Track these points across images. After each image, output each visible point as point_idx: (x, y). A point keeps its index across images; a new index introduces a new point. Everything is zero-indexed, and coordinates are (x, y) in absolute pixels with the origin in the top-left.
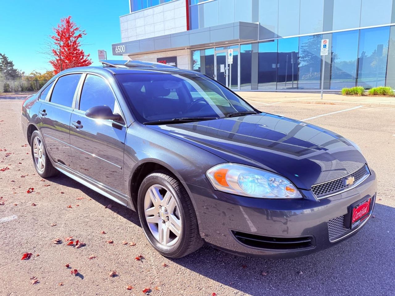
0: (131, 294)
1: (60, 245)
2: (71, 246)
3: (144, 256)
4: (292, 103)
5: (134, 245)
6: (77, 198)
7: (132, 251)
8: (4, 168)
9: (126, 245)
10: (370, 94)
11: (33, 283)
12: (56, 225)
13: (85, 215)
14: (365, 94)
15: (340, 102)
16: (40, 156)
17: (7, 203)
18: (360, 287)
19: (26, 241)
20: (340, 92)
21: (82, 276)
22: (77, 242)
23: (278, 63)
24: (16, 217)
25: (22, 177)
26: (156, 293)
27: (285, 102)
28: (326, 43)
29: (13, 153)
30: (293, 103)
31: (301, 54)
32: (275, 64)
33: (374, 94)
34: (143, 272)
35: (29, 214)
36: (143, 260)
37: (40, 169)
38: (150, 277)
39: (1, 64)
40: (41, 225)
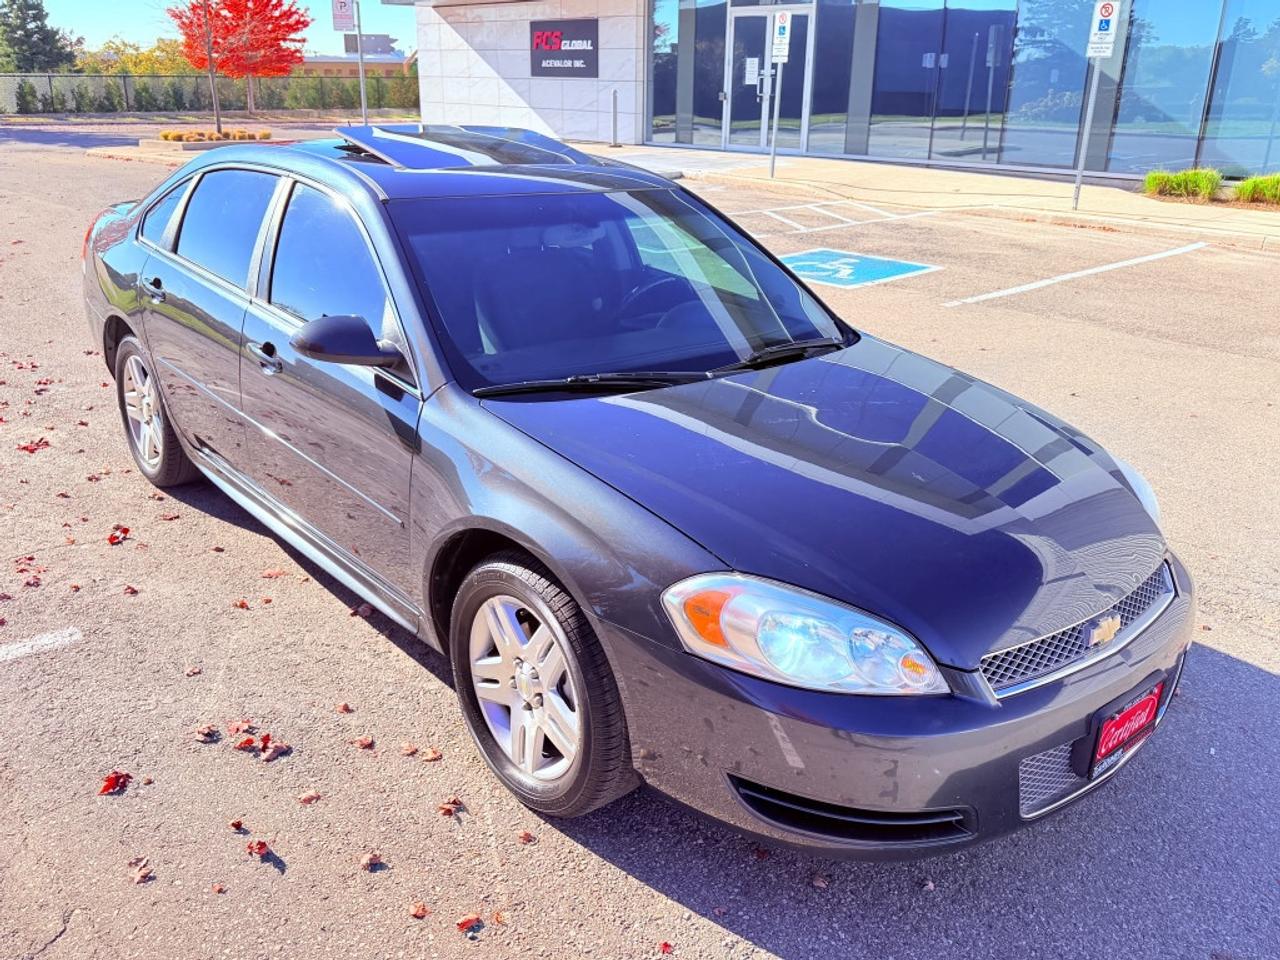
0: (423, 933)
1: (213, 746)
2: (245, 754)
3: (464, 800)
4: (977, 218)
5: (435, 760)
6: (266, 573)
7: (429, 780)
8: (32, 443)
9: (411, 758)
10: (1238, 199)
11: (136, 880)
12: (199, 673)
13: (290, 640)
14: (1223, 197)
15: (1134, 223)
16: (147, 418)
17: (48, 580)
18: (1096, 943)
19: (110, 727)
20: (1138, 185)
21: (281, 861)
22: (266, 739)
23: (943, 52)
24: (78, 636)
25: (90, 479)
26: (496, 934)
27: (953, 212)
28: (1110, 14)
29: (60, 381)
30: (981, 215)
31: (1026, 19)
32: (933, 55)
33: (1254, 200)
34: (462, 858)
35: (118, 626)
36: (460, 814)
37: (146, 457)
38: (480, 878)
39: (5, 10)
40: (155, 668)
